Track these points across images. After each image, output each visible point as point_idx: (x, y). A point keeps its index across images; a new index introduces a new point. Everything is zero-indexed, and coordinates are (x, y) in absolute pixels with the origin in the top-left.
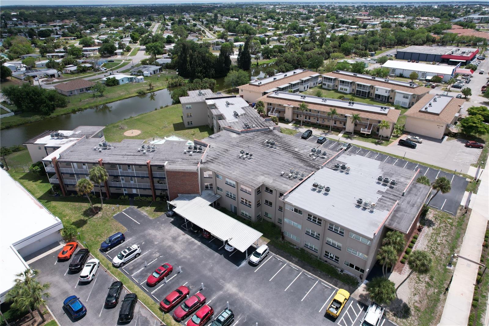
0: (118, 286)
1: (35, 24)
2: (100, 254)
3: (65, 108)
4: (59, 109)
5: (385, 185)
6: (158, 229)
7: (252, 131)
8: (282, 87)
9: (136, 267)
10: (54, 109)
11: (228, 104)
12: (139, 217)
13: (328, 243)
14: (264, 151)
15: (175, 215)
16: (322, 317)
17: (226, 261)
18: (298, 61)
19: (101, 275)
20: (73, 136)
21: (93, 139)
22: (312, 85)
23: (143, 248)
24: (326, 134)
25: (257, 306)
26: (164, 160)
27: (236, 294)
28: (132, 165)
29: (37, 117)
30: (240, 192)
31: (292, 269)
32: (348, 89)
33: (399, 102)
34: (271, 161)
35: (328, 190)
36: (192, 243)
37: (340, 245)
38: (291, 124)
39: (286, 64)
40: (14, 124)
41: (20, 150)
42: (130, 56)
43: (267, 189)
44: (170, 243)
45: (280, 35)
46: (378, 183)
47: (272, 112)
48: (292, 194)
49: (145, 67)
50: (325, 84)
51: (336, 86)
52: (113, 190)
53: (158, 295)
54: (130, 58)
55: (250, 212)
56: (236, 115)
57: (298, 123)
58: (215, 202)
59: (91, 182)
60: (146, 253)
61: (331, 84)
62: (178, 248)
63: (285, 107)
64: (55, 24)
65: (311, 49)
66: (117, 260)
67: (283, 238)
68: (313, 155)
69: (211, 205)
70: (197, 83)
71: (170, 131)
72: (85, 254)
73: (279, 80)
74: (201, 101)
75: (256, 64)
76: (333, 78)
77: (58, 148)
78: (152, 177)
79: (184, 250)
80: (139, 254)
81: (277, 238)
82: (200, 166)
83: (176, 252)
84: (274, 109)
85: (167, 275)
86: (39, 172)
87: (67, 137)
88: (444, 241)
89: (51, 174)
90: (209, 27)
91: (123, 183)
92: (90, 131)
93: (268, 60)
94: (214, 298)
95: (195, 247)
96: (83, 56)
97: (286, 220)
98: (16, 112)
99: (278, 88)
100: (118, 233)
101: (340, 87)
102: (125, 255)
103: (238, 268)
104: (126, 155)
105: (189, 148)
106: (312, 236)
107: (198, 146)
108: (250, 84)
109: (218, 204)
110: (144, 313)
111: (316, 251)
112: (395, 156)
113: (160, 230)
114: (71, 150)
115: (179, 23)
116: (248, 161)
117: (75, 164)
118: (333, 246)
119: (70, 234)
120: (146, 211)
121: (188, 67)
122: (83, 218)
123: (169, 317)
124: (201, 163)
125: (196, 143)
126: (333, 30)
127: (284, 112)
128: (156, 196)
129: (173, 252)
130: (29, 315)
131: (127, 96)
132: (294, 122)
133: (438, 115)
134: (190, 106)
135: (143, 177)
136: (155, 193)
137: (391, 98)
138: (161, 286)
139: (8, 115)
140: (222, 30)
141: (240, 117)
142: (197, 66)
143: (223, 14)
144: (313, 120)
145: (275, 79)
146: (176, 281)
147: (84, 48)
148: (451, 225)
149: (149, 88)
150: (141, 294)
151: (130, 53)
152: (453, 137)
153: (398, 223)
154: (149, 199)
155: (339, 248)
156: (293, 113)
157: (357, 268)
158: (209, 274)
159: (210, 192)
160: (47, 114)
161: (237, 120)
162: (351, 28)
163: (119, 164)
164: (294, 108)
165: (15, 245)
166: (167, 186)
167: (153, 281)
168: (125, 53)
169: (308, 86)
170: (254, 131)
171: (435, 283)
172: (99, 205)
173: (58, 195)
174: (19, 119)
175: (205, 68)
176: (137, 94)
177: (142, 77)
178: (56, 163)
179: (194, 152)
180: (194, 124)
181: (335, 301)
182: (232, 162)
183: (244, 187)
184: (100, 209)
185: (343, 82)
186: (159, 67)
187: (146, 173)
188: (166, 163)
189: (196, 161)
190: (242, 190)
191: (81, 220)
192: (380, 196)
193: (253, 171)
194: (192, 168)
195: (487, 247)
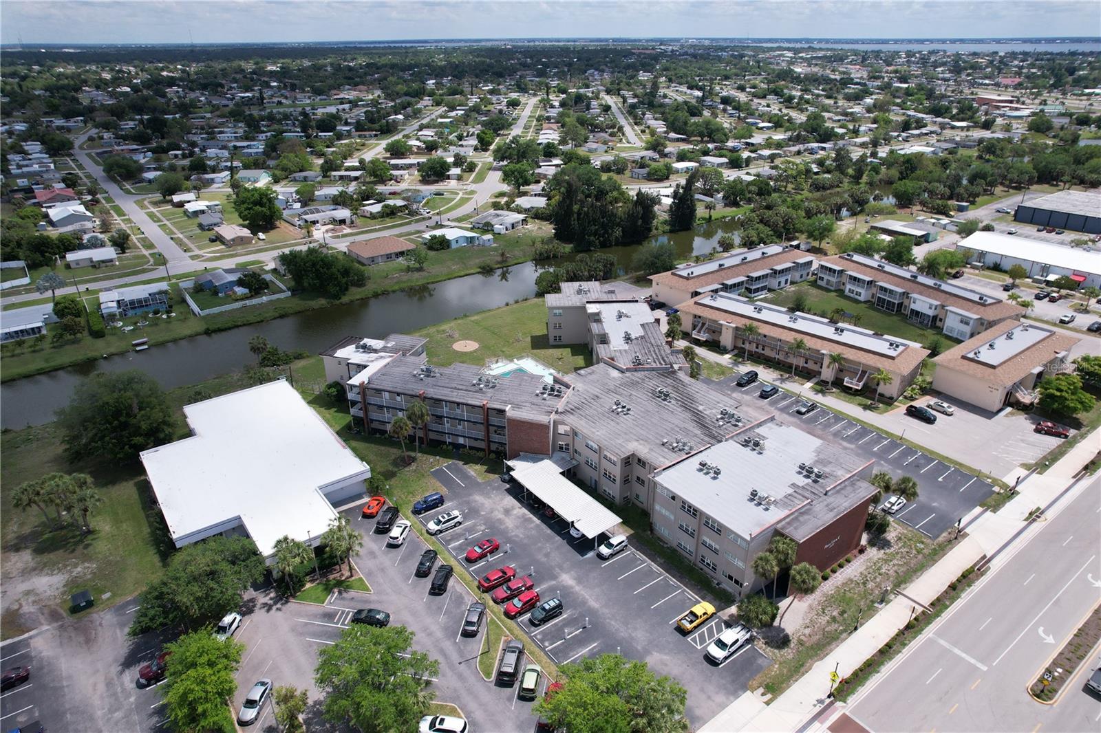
0: (431, 555)
1: (309, 98)
2: (412, 516)
3: (363, 289)
4: (353, 290)
5: (807, 477)
6: (487, 495)
7: (644, 370)
8: (730, 282)
9: (455, 538)
10: (347, 289)
11: (620, 316)
12: (465, 477)
13: (704, 544)
14: (651, 405)
15: (513, 481)
16: (671, 629)
17: (568, 547)
18: (786, 222)
19: (412, 541)
20: (384, 349)
21: (412, 357)
22: (797, 278)
23: (466, 517)
24: (783, 380)
25: (593, 604)
26: (506, 403)
27: (572, 587)
28: (463, 404)
29: (322, 302)
30: (603, 461)
31: (651, 571)
32: (864, 294)
33: (952, 330)
34: (656, 422)
35: (717, 473)
36: (529, 520)
37: (718, 547)
38: (728, 356)
39: (761, 226)
40: (291, 311)
41: (303, 358)
42: (473, 182)
43: (639, 460)
44: (501, 516)
45: (779, 145)
46: (800, 473)
47: (699, 332)
48: (667, 472)
49: (498, 215)
50: (822, 279)
51: (844, 284)
52: (432, 436)
53: (477, 572)
54: (473, 187)
55: (614, 490)
56: (628, 338)
57: (741, 354)
58: (569, 470)
59: (408, 422)
60: (468, 523)
61: (834, 280)
62: (510, 523)
63: (721, 325)
64: (341, 96)
65: (832, 187)
66: (432, 526)
67: (652, 530)
68: (722, 418)
69: (562, 473)
70: (581, 261)
71: (524, 349)
72: (394, 512)
73: (729, 268)
74: (578, 304)
75: (707, 216)
76: (837, 268)
77: (365, 367)
78: (487, 424)
79: (517, 527)
80: (460, 523)
81: (645, 531)
82: (553, 417)
83: (507, 527)
84: (703, 324)
85: (491, 552)
86: (335, 396)
87: (376, 351)
88: (891, 572)
89: (354, 403)
90: (635, 117)
91: (447, 426)
92: (408, 345)
93: (734, 209)
94: (544, 586)
95: (532, 525)
96: (391, 180)
97: (657, 507)
98: (294, 291)
99: (723, 284)
100: (437, 494)
101: (848, 287)
102: (443, 520)
103: (582, 558)
104: (455, 388)
105: (544, 389)
106: (686, 531)
107: (557, 387)
108: (672, 274)
109: (575, 474)
110: (459, 588)
111: (690, 553)
112: (887, 433)
113: (489, 498)
114: (383, 372)
115: (576, 103)
116: (623, 418)
117: (387, 394)
118: (710, 547)
119: (377, 487)
120: (475, 471)
121: (574, 222)
122: (391, 468)
123: (487, 597)
124: (557, 412)
125: (556, 381)
126: (904, 134)
127: (720, 333)
128: (491, 452)
129: (502, 527)
130: (337, 567)
131: (463, 273)
132: (736, 352)
133: (994, 367)
134: (561, 311)
135: (475, 423)
136: (489, 446)
137: (941, 320)
138: (482, 563)
139: (282, 296)
140: (660, 127)
141: (634, 342)
142: (589, 222)
143: (673, 78)
144: (768, 352)
145: (721, 265)
146: (502, 560)
147: (393, 162)
148: (919, 552)
149: (499, 259)
150: (458, 568)
151: (474, 175)
152: (1022, 410)
153: (796, 528)
154: (481, 454)
155: (716, 552)
156: (736, 337)
157: (737, 582)
158: (544, 559)
159: (564, 455)
160: (337, 297)
161: (626, 347)
162: (953, 128)
163: (446, 401)
164: (737, 328)
165: (321, 488)
166: (505, 439)
167: (473, 557)
168: (466, 175)
169: (787, 281)
170: (648, 370)
171: (844, 619)
172: (413, 454)
173: (359, 432)
174: (298, 304)
175: (604, 226)
176: (479, 270)
177: (489, 236)
178: (363, 389)
179: (549, 395)
180: (564, 341)
181: (691, 613)
182: (600, 416)
183: (608, 454)
184: (414, 459)
185: (855, 279)
186: (521, 216)
187: (479, 417)
188: (508, 408)
189: (549, 409)
190: (605, 457)
191: (388, 471)
192: (791, 491)
193: (626, 434)
194: (542, 418)
195: (955, 589)
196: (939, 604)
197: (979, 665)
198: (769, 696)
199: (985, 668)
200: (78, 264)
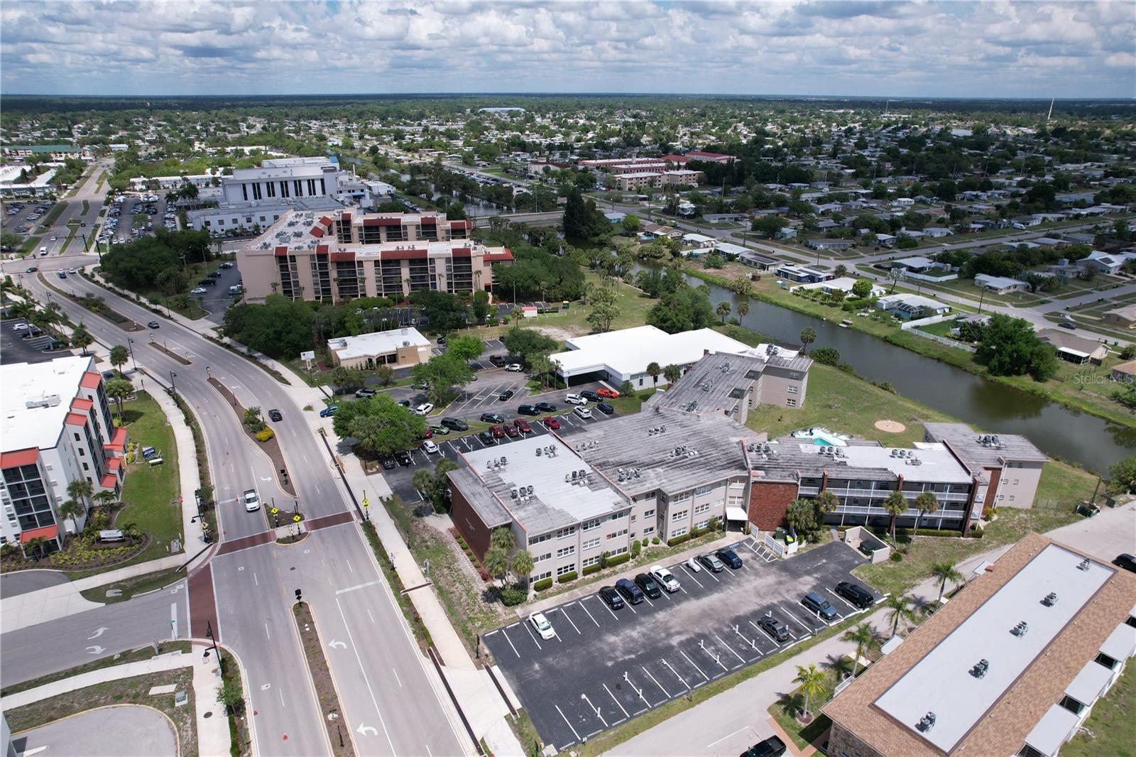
148: (471, 619)
171: (421, 546)
195: (416, 620)
196: (406, 603)
197: (341, 591)
198: (385, 500)
199: (337, 593)
200: (980, 283)
